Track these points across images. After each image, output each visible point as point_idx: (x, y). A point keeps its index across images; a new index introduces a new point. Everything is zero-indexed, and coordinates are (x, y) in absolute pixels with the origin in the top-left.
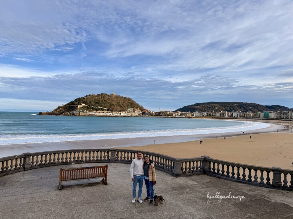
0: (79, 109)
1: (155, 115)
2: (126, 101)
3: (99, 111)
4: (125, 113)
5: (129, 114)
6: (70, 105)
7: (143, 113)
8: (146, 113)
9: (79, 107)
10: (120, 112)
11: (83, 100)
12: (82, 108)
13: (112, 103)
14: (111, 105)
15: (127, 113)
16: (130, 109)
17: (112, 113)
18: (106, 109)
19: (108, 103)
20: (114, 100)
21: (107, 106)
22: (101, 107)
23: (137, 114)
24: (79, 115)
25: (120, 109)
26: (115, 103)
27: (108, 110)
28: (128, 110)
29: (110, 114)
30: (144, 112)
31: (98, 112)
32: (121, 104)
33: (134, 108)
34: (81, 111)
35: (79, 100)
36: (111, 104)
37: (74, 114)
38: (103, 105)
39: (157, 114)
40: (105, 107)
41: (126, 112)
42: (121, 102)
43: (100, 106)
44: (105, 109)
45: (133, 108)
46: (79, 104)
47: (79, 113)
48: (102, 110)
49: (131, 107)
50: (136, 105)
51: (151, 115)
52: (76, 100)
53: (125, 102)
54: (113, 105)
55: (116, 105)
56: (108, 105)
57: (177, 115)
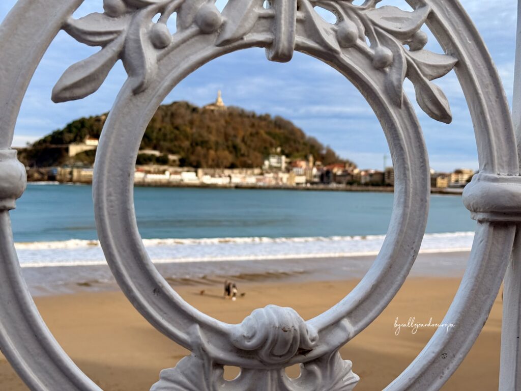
0: (72, 157)
1: (366, 184)
2: (262, 132)
3: (146, 168)
4: (253, 174)
5: (269, 179)
6: (48, 144)
7: (325, 177)
8: (335, 175)
9: (74, 149)
10: (227, 172)
11: (91, 127)
12: (83, 156)
13: (201, 136)
14: (197, 144)
15: (262, 174)
16: (273, 161)
17: (197, 175)
18: (174, 161)
19: (187, 137)
20: (213, 125)
21: (180, 147)
22: (157, 153)
23: (302, 179)
24: (71, 180)
25: (230, 158)
26: (213, 138)
27: (183, 163)
28: (267, 163)
29: (189, 177)
30: (328, 172)
31: (142, 171)
32: (238, 141)
33: (296, 154)
34: (78, 167)
35: (79, 126)
36: (200, 139)
37: (52, 178)
38: (166, 144)
39: (377, 178)
40: (173, 153)
41: (257, 171)
42: (241, 133)
43: (155, 148)
44: (172, 157)
45: (287, 156)
46: (79, 139)
47: (71, 173)
48: (163, 161)
49: (283, 153)
50: (305, 144)
51: (353, 182)
52: (70, 127)
53: (257, 133)
54: (204, 143)
55: (217, 143)
56: (186, 144)
57: (457, 181)
